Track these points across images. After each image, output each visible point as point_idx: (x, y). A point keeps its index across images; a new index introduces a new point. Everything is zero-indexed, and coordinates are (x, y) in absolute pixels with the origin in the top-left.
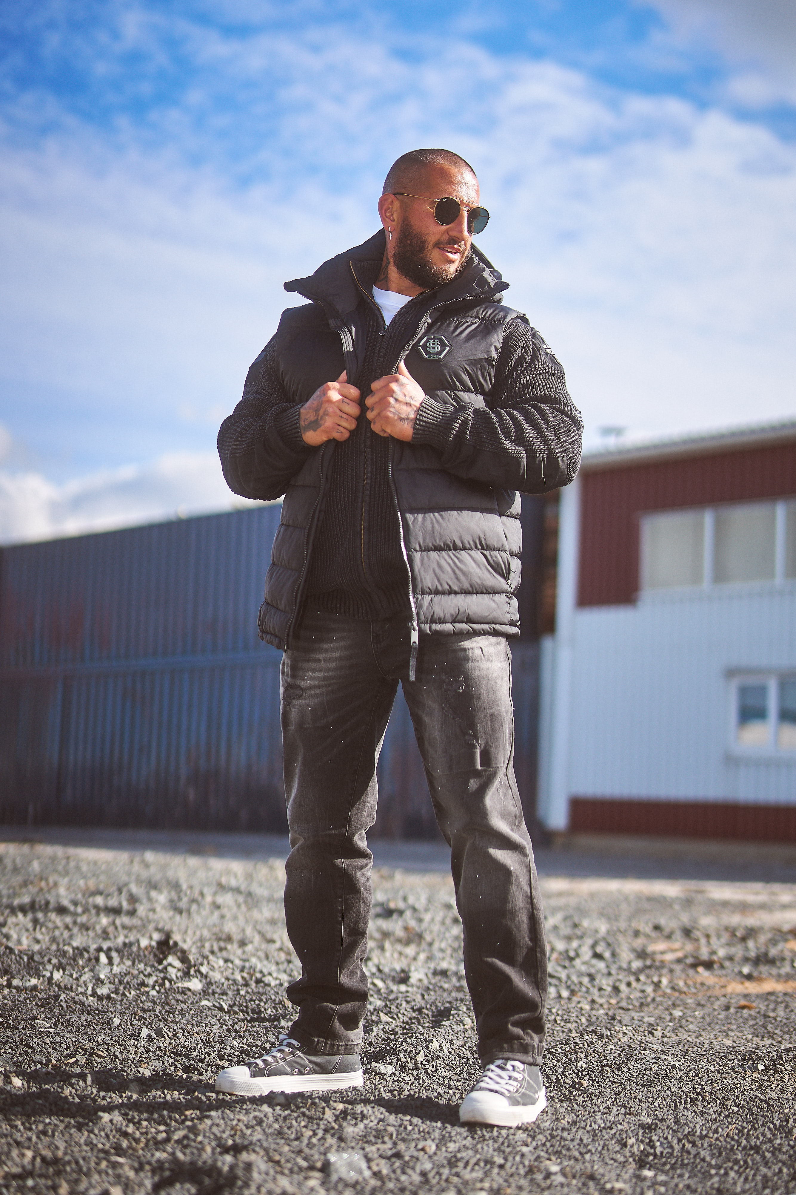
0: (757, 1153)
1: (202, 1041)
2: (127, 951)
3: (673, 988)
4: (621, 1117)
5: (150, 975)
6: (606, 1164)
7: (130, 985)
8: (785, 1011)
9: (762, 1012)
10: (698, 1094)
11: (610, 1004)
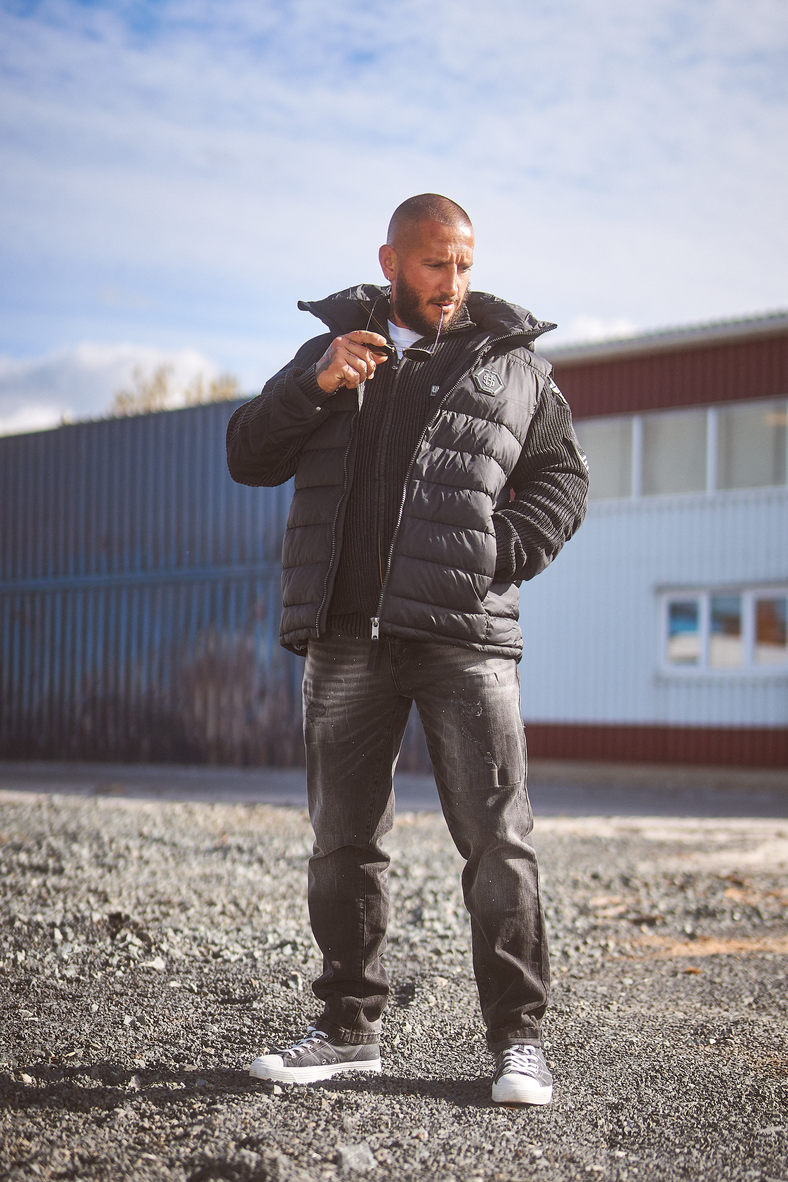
0: (715, 1130)
1: (182, 1026)
2: (81, 926)
3: (620, 952)
4: (589, 1097)
5: (112, 955)
6: (581, 1145)
7: (94, 966)
8: (730, 976)
9: (708, 978)
10: (657, 1071)
11: (562, 972)
